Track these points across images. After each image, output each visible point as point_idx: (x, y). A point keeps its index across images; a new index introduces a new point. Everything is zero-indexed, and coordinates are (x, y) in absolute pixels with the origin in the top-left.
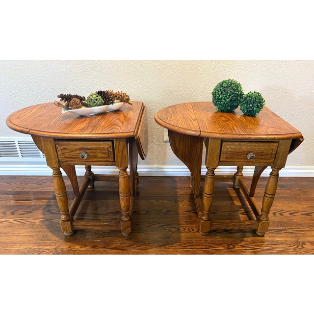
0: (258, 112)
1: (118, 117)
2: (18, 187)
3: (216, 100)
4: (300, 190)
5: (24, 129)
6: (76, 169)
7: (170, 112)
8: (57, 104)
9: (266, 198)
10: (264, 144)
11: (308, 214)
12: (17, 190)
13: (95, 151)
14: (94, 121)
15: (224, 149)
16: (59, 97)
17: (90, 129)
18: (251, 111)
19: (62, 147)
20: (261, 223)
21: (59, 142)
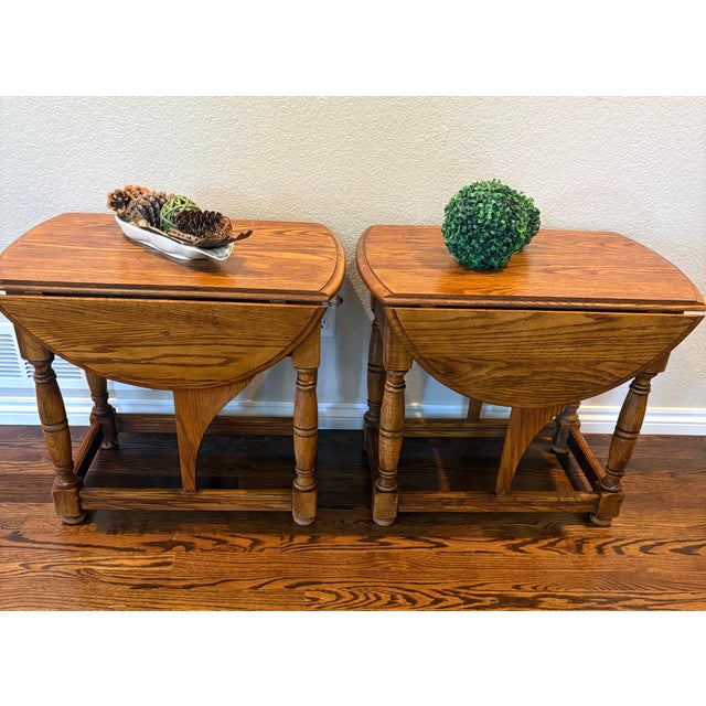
4: (672, 475)
11: (688, 551)
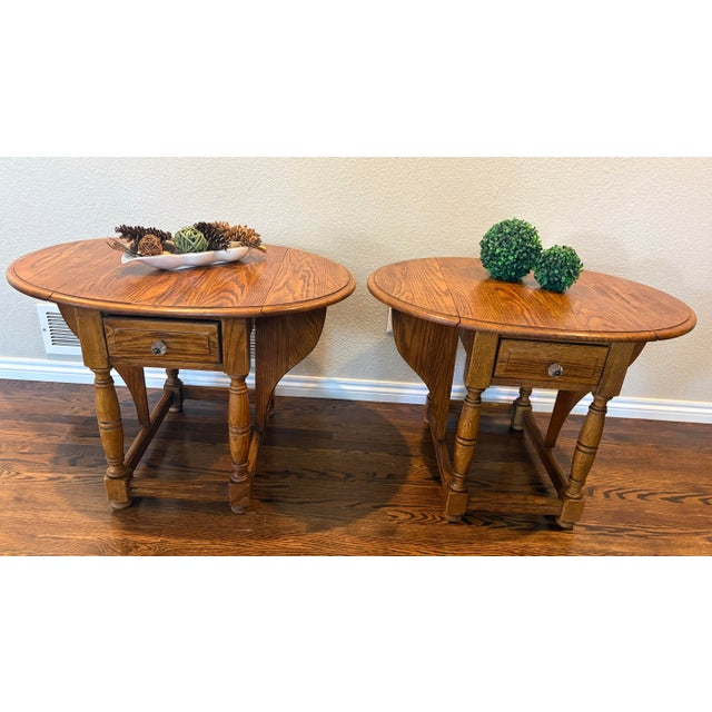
0: (569, 285)
1: (235, 276)
2: (84, 409)
3: (488, 256)
5: (42, 292)
6: (146, 375)
7: (399, 275)
8: (112, 243)
9: (581, 454)
10: (582, 347)
12: (82, 414)
13: (182, 340)
14: (185, 282)
15: (503, 354)
16: (118, 230)
17: (175, 298)
18: (555, 282)
19: (117, 330)
20: (567, 503)
21: (110, 320)
